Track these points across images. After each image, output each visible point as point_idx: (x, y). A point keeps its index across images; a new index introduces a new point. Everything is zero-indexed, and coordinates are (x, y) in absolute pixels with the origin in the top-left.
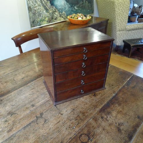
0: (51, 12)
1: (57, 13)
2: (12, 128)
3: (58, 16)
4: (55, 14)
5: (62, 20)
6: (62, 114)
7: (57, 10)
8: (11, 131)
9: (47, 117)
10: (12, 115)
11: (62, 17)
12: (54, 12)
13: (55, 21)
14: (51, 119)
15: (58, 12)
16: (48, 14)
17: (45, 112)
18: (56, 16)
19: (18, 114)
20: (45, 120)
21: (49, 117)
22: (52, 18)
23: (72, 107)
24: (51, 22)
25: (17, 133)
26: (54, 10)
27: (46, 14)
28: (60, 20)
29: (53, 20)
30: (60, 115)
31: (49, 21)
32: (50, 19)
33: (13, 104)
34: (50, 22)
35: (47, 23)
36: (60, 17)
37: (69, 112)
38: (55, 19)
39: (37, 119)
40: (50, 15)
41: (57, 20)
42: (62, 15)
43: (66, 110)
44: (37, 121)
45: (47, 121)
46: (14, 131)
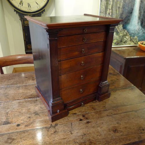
0: (121, 35)
1: (127, 37)
2: (30, 125)
3: (128, 40)
4: (125, 37)
5: (132, 44)
6: (71, 133)
7: (128, 34)
8: (28, 126)
9: (59, 130)
10: (36, 115)
11: (133, 42)
12: (124, 36)
13: (124, 44)
14: (60, 133)
15: (129, 36)
16: (118, 36)
17: (60, 125)
18: (126, 39)
19: (40, 116)
20: (55, 131)
21: (60, 130)
22: (121, 41)
23: (84, 132)
24: (119, 44)
25: (30, 130)
26: (125, 34)
27: (116, 36)
28: (130, 44)
29: (122, 43)
30: (70, 133)
31: (117, 43)
32: (119, 42)
33: (42, 107)
34: (117, 45)
35: (114, 45)
36: (131, 41)
37: (79, 134)
38: (124, 43)
39: (50, 127)
40: (119, 38)
41: (126, 44)
42: (133, 40)
43: (78, 131)
44: (49, 128)
45: (56, 133)
46: (30, 127)
